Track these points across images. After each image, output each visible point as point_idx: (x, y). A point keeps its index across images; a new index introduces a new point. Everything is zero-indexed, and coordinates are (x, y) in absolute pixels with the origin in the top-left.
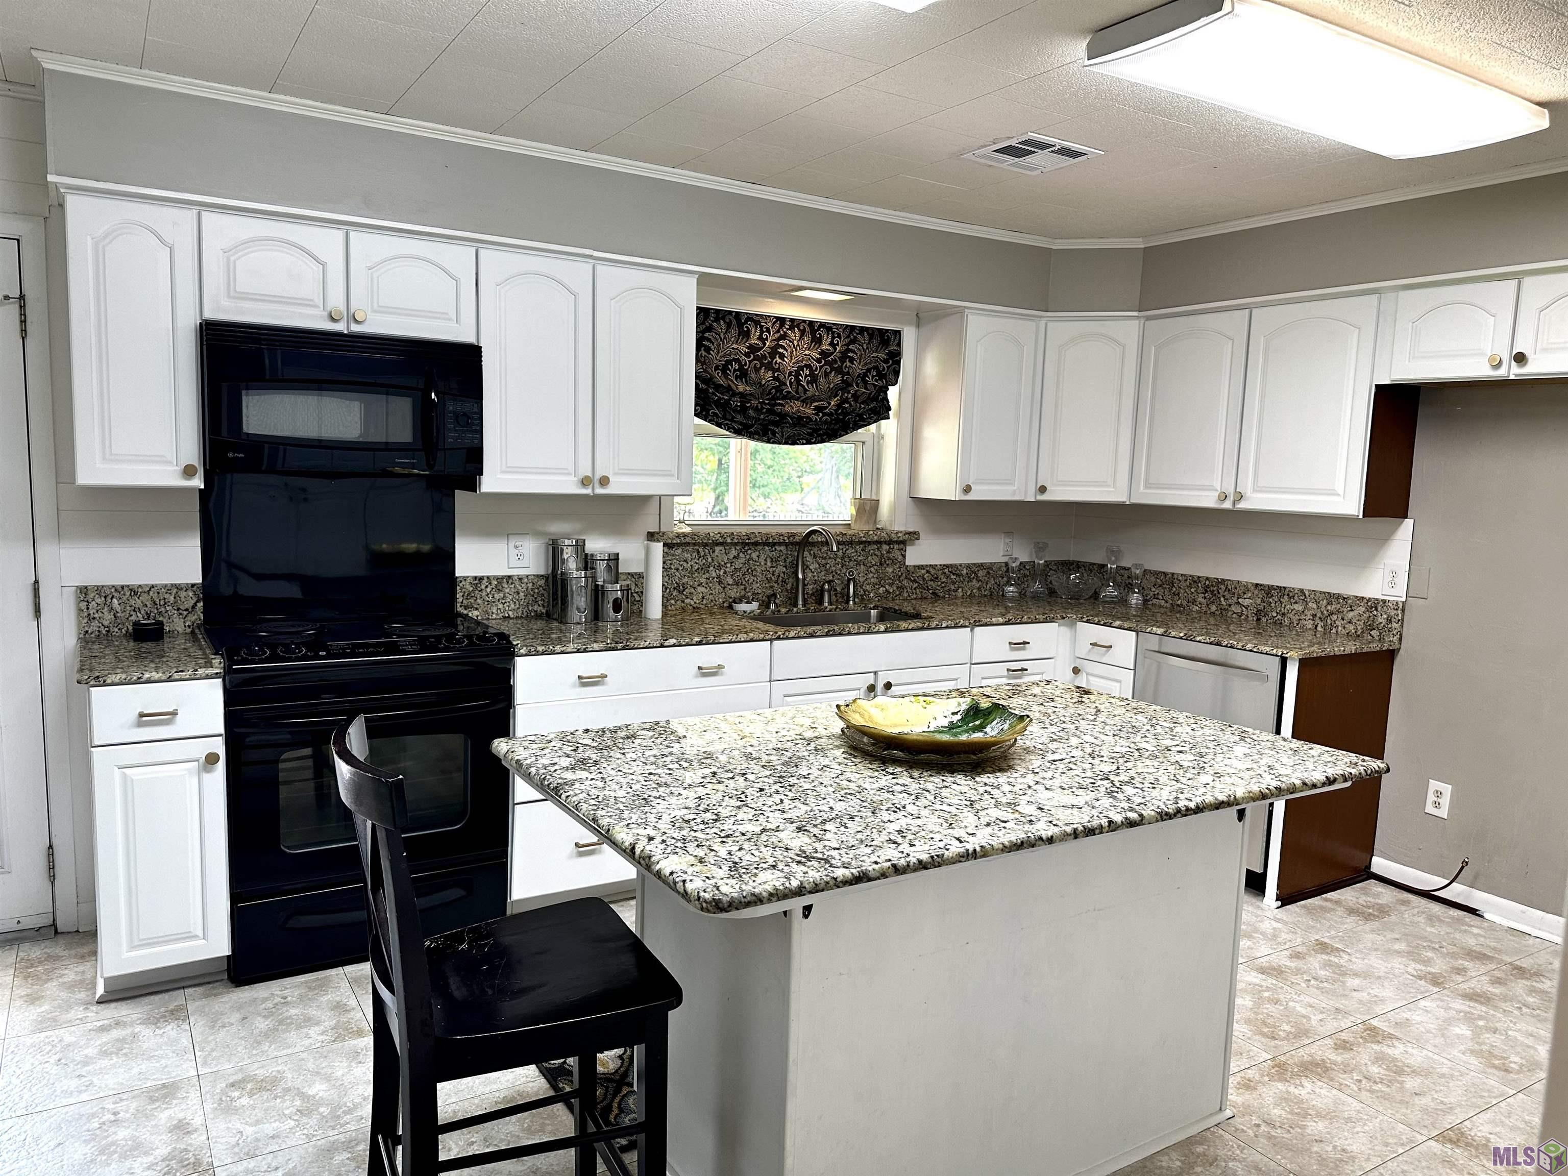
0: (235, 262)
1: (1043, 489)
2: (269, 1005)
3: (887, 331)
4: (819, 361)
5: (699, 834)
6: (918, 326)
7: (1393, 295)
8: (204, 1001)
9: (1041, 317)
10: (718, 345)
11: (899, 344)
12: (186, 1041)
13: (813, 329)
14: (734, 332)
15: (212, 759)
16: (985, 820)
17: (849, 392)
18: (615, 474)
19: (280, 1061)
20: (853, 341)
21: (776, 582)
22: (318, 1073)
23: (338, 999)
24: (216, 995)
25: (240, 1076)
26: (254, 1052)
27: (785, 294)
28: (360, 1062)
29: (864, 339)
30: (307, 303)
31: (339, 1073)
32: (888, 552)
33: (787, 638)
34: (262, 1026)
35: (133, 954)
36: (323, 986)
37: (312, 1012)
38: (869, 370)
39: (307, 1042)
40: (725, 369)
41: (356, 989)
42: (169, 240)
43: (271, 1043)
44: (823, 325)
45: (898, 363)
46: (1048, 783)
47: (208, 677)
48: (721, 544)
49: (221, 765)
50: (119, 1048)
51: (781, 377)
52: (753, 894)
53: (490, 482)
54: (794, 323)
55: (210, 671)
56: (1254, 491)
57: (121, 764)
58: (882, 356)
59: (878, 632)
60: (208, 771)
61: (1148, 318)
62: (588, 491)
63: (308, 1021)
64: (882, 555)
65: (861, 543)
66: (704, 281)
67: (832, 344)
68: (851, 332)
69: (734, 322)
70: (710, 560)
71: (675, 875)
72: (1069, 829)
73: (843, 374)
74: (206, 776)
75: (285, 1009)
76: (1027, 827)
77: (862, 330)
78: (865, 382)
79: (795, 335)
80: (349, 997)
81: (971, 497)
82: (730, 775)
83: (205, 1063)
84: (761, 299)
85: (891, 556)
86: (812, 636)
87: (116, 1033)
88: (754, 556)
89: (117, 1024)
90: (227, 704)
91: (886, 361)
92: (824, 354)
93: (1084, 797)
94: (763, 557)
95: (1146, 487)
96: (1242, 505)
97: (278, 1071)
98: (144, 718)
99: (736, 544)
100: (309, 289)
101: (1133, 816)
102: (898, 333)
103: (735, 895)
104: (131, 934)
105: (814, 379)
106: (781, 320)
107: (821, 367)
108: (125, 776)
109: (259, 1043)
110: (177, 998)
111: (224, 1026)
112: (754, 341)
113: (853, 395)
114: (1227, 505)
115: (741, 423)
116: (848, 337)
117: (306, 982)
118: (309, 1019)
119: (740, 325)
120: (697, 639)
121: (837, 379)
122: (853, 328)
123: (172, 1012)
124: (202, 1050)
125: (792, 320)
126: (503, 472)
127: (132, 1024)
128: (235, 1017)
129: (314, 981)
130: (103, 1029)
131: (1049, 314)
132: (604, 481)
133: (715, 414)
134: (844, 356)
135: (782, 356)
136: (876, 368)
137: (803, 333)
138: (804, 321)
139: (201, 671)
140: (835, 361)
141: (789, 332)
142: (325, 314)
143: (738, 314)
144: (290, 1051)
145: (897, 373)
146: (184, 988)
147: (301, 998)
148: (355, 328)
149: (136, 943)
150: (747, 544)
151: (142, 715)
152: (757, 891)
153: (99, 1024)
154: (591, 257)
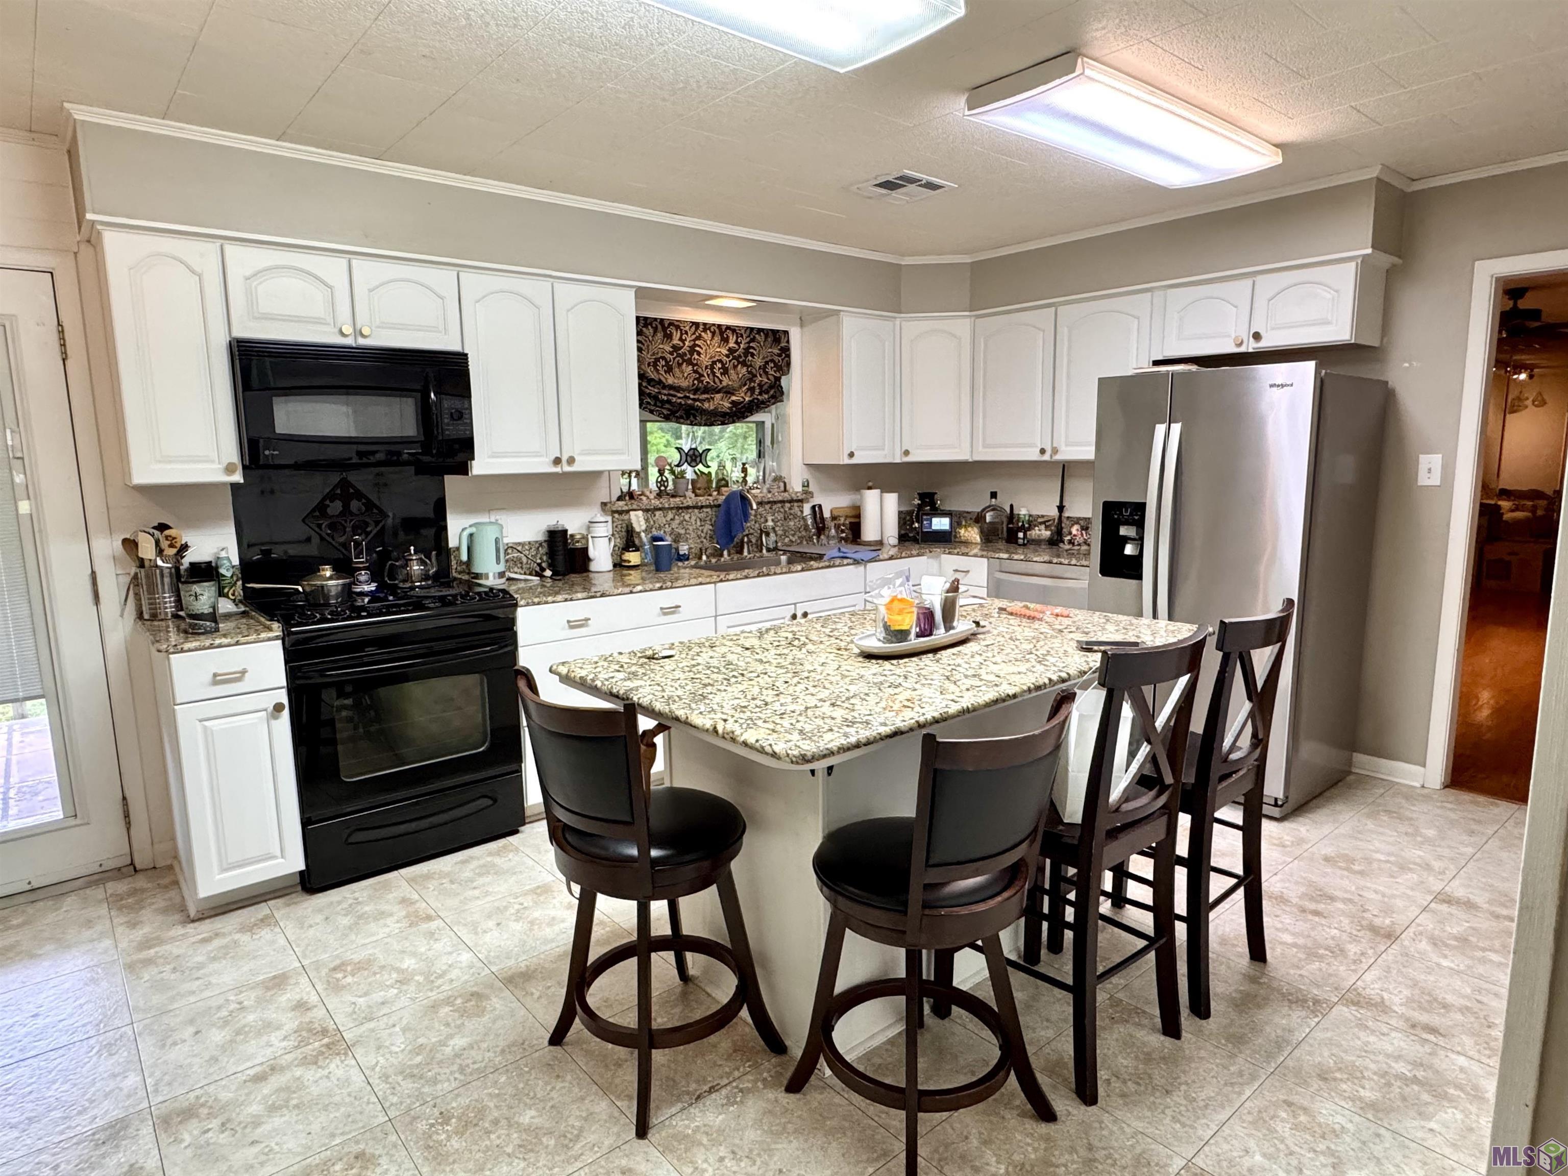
0: (256, 288)
1: (907, 453)
2: (345, 905)
3: (778, 331)
4: (727, 356)
5: (759, 714)
6: (802, 326)
7: (1161, 293)
8: (287, 909)
9: (895, 318)
10: (648, 346)
11: (788, 342)
12: (282, 941)
13: (722, 332)
14: (660, 335)
15: (278, 708)
16: (964, 688)
17: (754, 382)
18: (579, 454)
19: (369, 946)
20: (753, 340)
21: (705, 538)
22: (404, 952)
23: (402, 895)
24: (296, 903)
25: (338, 962)
26: (344, 942)
27: (699, 302)
28: (436, 940)
29: (760, 338)
30: (318, 321)
31: (423, 950)
32: (790, 509)
33: (728, 580)
34: (344, 922)
35: (222, 876)
36: (387, 887)
37: (385, 907)
38: (767, 363)
39: (387, 930)
40: (655, 365)
41: (415, 886)
42: (198, 269)
43: (357, 935)
44: (728, 328)
45: (789, 356)
46: (994, 660)
47: (269, 639)
48: (660, 509)
49: (286, 713)
50: (225, 952)
51: (700, 370)
52: (827, 749)
53: (480, 466)
54: (706, 327)
55: (271, 635)
56: (1067, 445)
57: (200, 717)
58: (776, 351)
59: (797, 571)
60: (276, 718)
61: (978, 317)
62: (558, 469)
63: (382, 915)
64: (785, 512)
65: (769, 502)
66: (641, 294)
67: (736, 342)
68: (751, 333)
69: (659, 327)
70: (652, 523)
71: (760, 742)
72: (1025, 688)
73: (748, 366)
74: (274, 723)
75: (359, 907)
76: (996, 689)
77: (760, 330)
78: (766, 373)
79: (707, 336)
80: (410, 893)
81: (854, 461)
82: (756, 675)
83: (305, 956)
84: (680, 308)
85: (792, 512)
86: (746, 577)
87: (217, 943)
88: (687, 517)
89: (217, 935)
90: (286, 662)
91: (780, 355)
92: (732, 351)
93: (1023, 667)
94: (694, 518)
95: (984, 446)
96: (1058, 457)
97: (370, 955)
98: (217, 680)
99: (672, 509)
100: (319, 309)
101: (1064, 675)
102: (786, 333)
103: (815, 750)
104: (220, 861)
105: (725, 371)
106: (696, 325)
107: (730, 361)
108: (205, 728)
109: (347, 936)
110: (263, 910)
111: (311, 926)
112: (676, 341)
113: (759, 385)
114: (1046, 457)
115: (669, 410)
116: (749, 336)
117: (370, 885)
118: (383, 913)
119: (664, 329)
120: (658, 585)
121: (743, 370)
122: (752, 329)
123: (262, 920)
124: (298, 946)
125: (705, 324)
126: (489, 457)
127: (230, 934)
128: (319, 918)
129: (375, 884)
130: (205, 941)
131: (903, 315)
132: (571, 461)
133: (648, 403)
134: (747, 351)
135: (699, 354)
136: (772, 361)
137: (714, 333)
138: (714, 325)
139: (263, 635)
140: (740, 356)
141: (703, 334)
142: (337, 330)
143: (662, 320)
144: (375, 938)
145: (788, 364)
146: (265, 901)
147: (370, 897)
148: (362, 342)
149: (225, 866)
150: (681, 508)
151: (215, 675)
152: (829, 746)
153: (200, 937)
154: (550, 276)
